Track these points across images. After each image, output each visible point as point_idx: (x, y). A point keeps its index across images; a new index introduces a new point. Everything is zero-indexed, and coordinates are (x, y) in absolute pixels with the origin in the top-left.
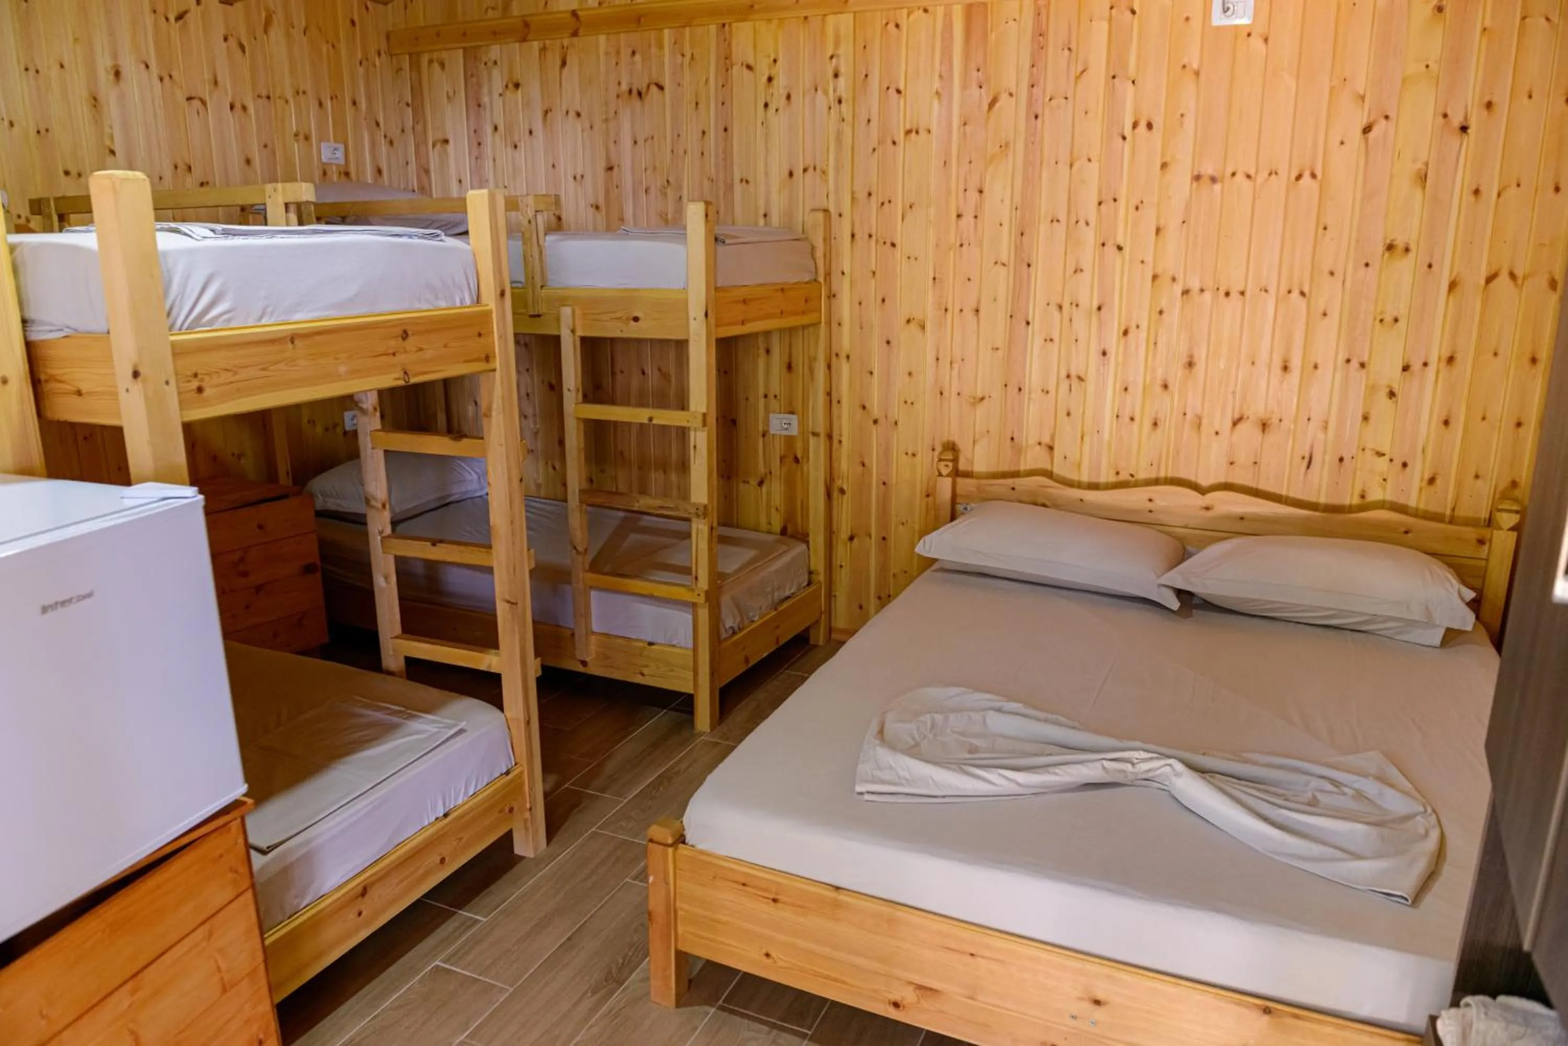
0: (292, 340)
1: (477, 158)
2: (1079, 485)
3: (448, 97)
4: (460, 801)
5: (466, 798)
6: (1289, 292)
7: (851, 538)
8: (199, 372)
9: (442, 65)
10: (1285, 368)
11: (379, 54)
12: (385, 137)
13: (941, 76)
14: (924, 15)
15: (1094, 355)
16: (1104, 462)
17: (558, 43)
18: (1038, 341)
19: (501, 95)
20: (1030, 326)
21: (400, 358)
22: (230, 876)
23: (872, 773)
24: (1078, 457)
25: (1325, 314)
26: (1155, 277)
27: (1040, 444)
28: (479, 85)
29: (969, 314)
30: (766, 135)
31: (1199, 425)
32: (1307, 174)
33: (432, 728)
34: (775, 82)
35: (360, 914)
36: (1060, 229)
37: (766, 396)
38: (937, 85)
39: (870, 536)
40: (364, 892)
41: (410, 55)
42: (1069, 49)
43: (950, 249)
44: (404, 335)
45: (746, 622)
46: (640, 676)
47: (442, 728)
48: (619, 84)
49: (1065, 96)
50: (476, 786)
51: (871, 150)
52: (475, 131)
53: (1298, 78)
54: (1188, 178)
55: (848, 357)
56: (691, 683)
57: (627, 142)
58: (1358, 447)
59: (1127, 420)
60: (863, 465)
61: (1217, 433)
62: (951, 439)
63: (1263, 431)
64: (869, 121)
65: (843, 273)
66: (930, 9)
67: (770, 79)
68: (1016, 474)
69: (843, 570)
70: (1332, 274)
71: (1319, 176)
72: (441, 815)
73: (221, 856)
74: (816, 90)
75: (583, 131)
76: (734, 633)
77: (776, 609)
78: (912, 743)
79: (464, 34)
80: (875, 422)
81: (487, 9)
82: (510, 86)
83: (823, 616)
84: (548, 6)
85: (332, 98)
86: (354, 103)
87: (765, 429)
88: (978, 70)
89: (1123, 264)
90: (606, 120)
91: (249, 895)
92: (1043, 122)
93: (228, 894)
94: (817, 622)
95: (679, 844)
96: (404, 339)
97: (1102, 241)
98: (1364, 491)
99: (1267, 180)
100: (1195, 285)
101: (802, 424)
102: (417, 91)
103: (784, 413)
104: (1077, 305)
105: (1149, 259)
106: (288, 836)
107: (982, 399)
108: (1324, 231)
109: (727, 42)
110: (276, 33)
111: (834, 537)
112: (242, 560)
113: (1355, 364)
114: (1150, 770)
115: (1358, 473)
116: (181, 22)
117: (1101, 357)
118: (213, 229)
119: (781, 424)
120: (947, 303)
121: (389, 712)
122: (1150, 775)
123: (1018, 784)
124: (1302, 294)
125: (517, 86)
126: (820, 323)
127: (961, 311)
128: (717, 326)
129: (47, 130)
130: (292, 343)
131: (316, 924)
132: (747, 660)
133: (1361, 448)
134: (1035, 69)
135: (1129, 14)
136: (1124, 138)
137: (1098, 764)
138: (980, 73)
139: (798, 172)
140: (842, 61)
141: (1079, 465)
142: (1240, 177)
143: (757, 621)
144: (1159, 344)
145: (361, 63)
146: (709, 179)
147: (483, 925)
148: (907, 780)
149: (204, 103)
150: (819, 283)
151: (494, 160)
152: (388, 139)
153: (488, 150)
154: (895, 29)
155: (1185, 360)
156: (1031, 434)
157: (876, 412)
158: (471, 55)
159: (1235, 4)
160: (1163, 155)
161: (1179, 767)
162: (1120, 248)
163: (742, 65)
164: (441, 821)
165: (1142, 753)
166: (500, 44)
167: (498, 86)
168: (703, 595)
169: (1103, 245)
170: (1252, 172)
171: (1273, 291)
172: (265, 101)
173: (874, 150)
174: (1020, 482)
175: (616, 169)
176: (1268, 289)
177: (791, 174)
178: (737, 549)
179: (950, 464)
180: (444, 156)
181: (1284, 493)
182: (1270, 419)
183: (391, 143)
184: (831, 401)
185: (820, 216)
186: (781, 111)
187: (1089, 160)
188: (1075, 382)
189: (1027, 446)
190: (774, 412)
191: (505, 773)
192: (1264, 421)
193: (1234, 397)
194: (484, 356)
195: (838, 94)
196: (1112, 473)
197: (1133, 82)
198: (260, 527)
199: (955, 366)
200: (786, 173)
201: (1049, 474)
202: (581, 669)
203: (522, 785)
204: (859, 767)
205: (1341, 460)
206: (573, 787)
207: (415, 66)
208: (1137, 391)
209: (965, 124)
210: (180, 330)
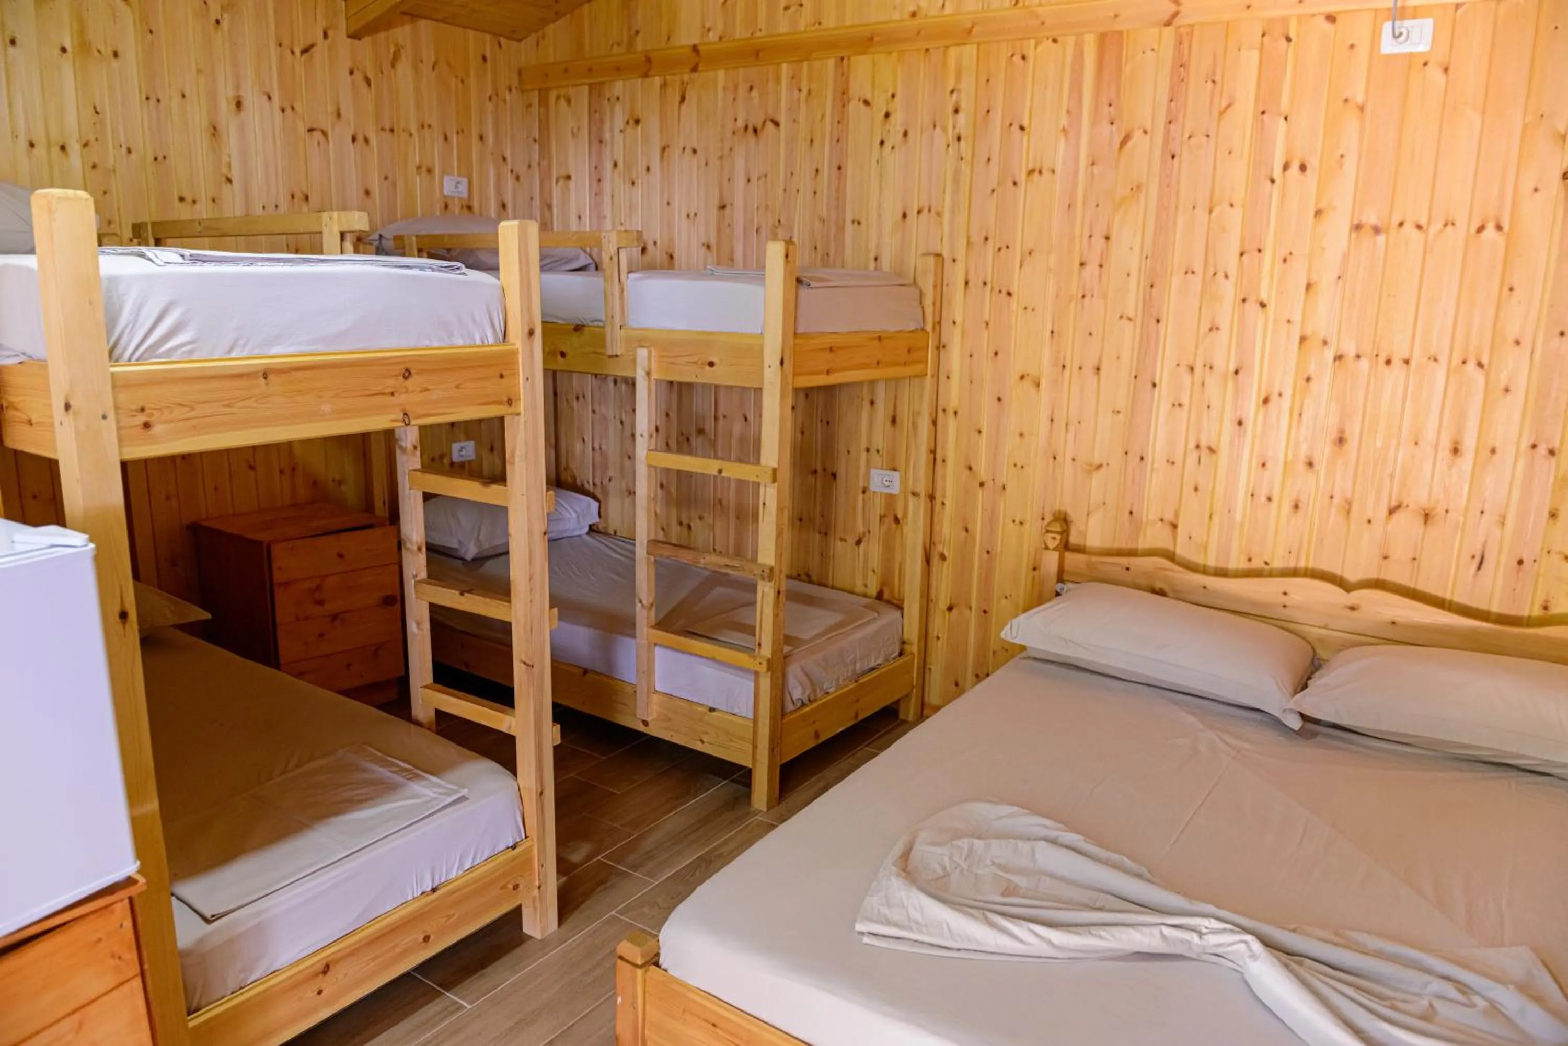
0: (265, 376)
1: (596, 194)
2: (1204, 571)
3: (573, 133)
4: (453, 875)
5: (460, 872)
6: (1464, 362)
7: (950, 609)
8: (147, 406)
9: (569, 101)
10: (1456, 451)
11: (510, 90)
12: (512, 171)
13: (1068, 112)
14: (1054, 45)
15: (1228, 426)
16: (1235, 546)
17: (677, 78)
18: (1165, 407)
19: (621, 131)
20: (1157, 389)
21: (401, 399)
22: (112, 962)
23: (879, 910)
24: (1205, 538)
25: (1507, 390)
26: (1303, 339)
27: (1162, 520)
28: (602, 121)
29: (1089, 371)
30: (881, 176)
31: (1348, 512)
32: (1490, 227)
33: (430, 793)
34: (892, 118)
35: (320, 992)
36: (1196, 282)
37: (868, 450)
38: (1064, 121)
39: (970, 608)
40: (326, 969)
41: (540, 91)
42: (1213, 82)
43: (1071, 301)
44: (407, 374)
45: (819, 694)
46: (699, 743)
47: (441, 794)
48: (736, 120)
49: (1206, 134)
50: (474, 859)
51: (990, 190)
52: (596, 168)
53: (1484, 112)
54: (1346, 227)
55: (956, 413)
56: (750, 758)
57: (740, 181)
58: (1542, 549)
59: (1263, 499)
60: (967, 530)
61: (1369, 522)
62: (1063, 509)
63: (1426, 522)
64: (989, 160)
65: (954, 323)
66: (1060, 39)
67: (887, 115)
68: (1133, 553)
69: (940, 642)
70: (1518, 343)
71: (1506, 228)
72: (429, 889)
73: (100, 940)
74: (935, 126)
75: (698, 168)
76: (803, 705)
77: (856, 681)
78: (940, 872)
79: (590, 70)
80: (982, 485)
81: (612, 46)
82: (631, 122)
83: (914, 690)
84: (670, 41)
85: (458, 133)
86: (481, 138)
87: (866, 485)
88: (1110, 105)
89: (1266, 325)
90: (721, 158)
91: (137, 983)
92: (1180, 162)
93: (110, 981)
94: (907, 696)
95: (650, 965)
96: (406, 378)
97: (1242, 297)
98: (1547, 601)
99: (1441, 231)
100: (1350, 349)
101: (904, 482)
102: (544, 126)
103: (886, 469)
104: (1211, 368)
105: (1297, 317)
106: (240, 904)
107: (1100, 466)
108: (1509, 293)
109: (844, 78)
110: (404, 68)
111: (932, 605)
112: (319, 588)
113: (1542, 450)
114: (1220, 945)
115: (1541, 580)
116: (306, 56)
117: (1236, 426)
118: (182, 254)
119: (882, 480)
120: (1065, 359)
121: (396, 769)
122: (1220, 951)
123: (1050, 943)
124: (1480, 365)
125: (637, 122)
126: (926, 374)
127: (1080, 368)
128: (794, 375)
129: (165, 158)
130: (265, 378)
131: (262, 1003)
132: (817, 736)
133: (1546, 550)
134: (1173, 104)
135: (1283, 42)
136: (1273, 181)
137: (1156, 931)
138: (1112, 108)
139: (912, 214)
140: (963, 96)
141: (1206, 547)
142: (1409, 228)
143: (833, 693)
144: (1304, 416)
145: (490, 99)
146: (820, 219)
147: (467, 1011)
148: (917, 923)
149: (325, 133)
150: (927, 333)
151: (612, 196)
152: (515, 174)
153: (607, 186)
154: (1021, 62)
155: (1335, 435)
156: (1151, 511)
157: (983, 472)
158: (596, 90)
159: (1410, 29)
160: (1318, 200)
161: (1256, 946)
162: (1263, 305)
163: (859, 100)
164: (427, 895)
165: (1212, 920)
166: (623, 79)
167: (619, 122)
168: (765, 663)
169: (1244, 300)
170: (1423, 222)
171: (1443, 359)
172: (388, 135)
173: (993, 191)
174: (1136, 563)
175: (728, 208)
176: (1438, 358)
177: (904, 216)
178: (820, 612)
179: (1058, 537)
180: (566, 191)
181: (1448, 596)
182: (1433, 509)
183: (518, 178)
184: (935, 459)
185: (931, 260)
186: (896, 149)
187: (1232, 205)
188: (1204, 453)
189: (1148, 521)
190: (874, 468)
191: (511, 847)
192: (1427, 511)
193: (1392, 480)
194: (506, 399)
195: (957, 131)
196: (1243, 559)
197: (1286, 118)
198: (341, 556)
199: (1072, 428)
200: (900, 215)
201: (1170, 556)
202: (642, 728)
203: (529, 861)
204: (868, 897)
205: (1520, 562)
206: (605, 861)
207: (544, 102)
208: (1276, 469)
209: (1093, 164)
210: (129, 360)
